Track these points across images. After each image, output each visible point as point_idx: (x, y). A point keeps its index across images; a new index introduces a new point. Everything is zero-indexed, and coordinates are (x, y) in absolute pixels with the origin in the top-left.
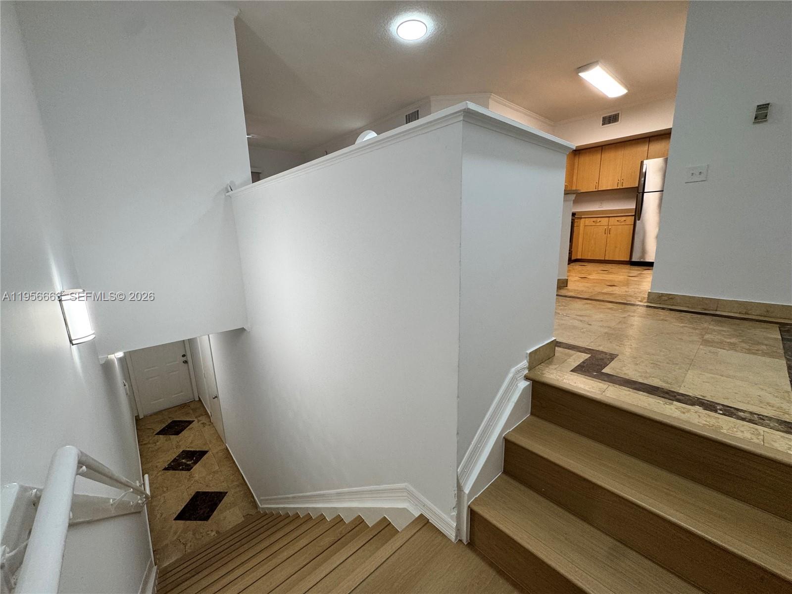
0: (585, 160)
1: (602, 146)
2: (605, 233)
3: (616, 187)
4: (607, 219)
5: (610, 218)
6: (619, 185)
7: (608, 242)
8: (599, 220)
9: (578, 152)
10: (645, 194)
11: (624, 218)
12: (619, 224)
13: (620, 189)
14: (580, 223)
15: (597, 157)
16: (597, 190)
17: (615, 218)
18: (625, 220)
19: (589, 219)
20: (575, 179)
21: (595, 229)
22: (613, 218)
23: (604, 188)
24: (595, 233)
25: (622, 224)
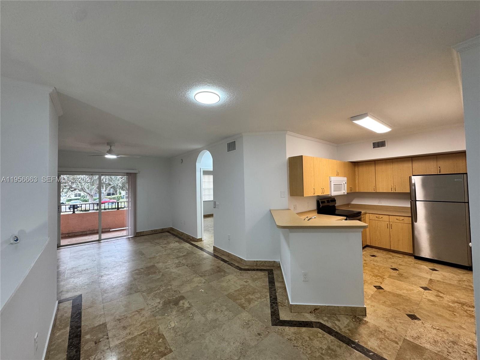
0: (362, 170)
1: (374, 161)
2: (388, 228)
3: (390, 191)
4: (388, 216)
5: (390, 216)
6: (393, 190)
7: (391, 235)
8: (381, 216)
9: (356, 164)
10: (417, 202)
11: (402, 218)
12: (399, 222)
13: (394, 193)
14: (366, 218)
15: (372, 168)
16: (375, 191)
17: (394, 217)
18: (403, 220)
19: (373, 214)
20: (357, 182)
21: (378, 223)
22: (393, 217)
23: (381, 191)
24: (379, 226)
25: (401, 222)
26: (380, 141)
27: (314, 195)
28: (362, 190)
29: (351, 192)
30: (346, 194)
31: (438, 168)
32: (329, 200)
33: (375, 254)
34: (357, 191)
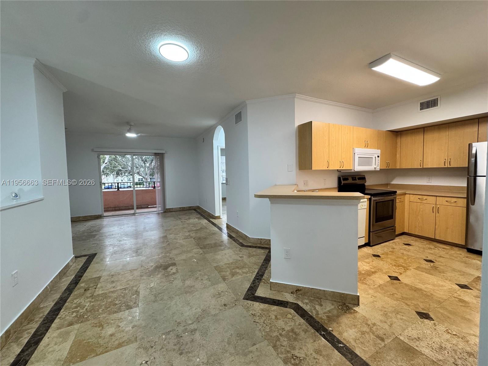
0: (406, 140)
1: (424, 128)
2: (433, 212)
3: (443, 166)
5: (437, 197)
6: (446, 164)
7: (437, 221)
8: (425, 197)
9: (397, 133)
10: (478, 178)
11: (455, 200)
12: (449, 204)
13: (448, 168)
14: (404, 200)
15: (419, 138)
16: (422, 167)
17: (444, 198)
18: (455, 202)
19: (415, 196)
20: (398, 156)
21: (421, 206)
22: (441, 198)
23: (429, 166)
24: (421, 210)
25: (453, 205)
26: (431, 99)
27: (328, 169)
28: (404, 167)
29: (387, 168)
30: (379, 170)
32: (355, 178)
33: (411, 242)
34: (398, 167)
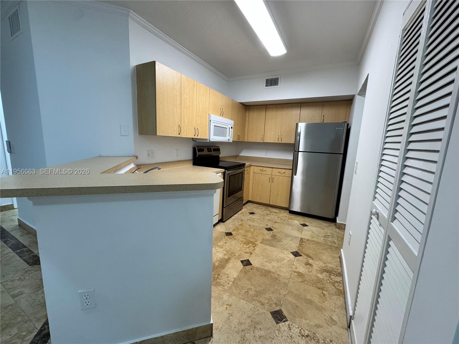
0: (254, 116)
1: (266, 105)
2: (269, 182)
3: (277, 141)
4: (271, 169)
5: (273, 169)
6: (279, 140)
7: (272, 189)
8: (265, 169)
9: (247, 107)
10: (299, 153)
11: (284, 171)
12: (280, 175)
13: (280, 143)
14: (250, 171)
15: (262, 114)
16: (263, 142)
17: (277, 169)
18: (284, 173)
19: (257, 167)
20: (246, 129)
21: (262, 177)
22: (275, 169)
23: (268, 141)
24: (262, 180)
25: (282, 175)
26: (274, 77)
27: (180, 136)
28: (250, 140)
29: (238, 140)
30: (232, 142)
31: (323, 116)
32: (211, 148)
33: (254, 210)
34: (246, 141)
